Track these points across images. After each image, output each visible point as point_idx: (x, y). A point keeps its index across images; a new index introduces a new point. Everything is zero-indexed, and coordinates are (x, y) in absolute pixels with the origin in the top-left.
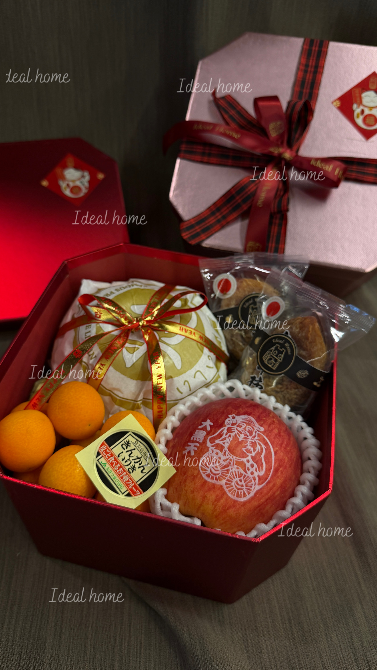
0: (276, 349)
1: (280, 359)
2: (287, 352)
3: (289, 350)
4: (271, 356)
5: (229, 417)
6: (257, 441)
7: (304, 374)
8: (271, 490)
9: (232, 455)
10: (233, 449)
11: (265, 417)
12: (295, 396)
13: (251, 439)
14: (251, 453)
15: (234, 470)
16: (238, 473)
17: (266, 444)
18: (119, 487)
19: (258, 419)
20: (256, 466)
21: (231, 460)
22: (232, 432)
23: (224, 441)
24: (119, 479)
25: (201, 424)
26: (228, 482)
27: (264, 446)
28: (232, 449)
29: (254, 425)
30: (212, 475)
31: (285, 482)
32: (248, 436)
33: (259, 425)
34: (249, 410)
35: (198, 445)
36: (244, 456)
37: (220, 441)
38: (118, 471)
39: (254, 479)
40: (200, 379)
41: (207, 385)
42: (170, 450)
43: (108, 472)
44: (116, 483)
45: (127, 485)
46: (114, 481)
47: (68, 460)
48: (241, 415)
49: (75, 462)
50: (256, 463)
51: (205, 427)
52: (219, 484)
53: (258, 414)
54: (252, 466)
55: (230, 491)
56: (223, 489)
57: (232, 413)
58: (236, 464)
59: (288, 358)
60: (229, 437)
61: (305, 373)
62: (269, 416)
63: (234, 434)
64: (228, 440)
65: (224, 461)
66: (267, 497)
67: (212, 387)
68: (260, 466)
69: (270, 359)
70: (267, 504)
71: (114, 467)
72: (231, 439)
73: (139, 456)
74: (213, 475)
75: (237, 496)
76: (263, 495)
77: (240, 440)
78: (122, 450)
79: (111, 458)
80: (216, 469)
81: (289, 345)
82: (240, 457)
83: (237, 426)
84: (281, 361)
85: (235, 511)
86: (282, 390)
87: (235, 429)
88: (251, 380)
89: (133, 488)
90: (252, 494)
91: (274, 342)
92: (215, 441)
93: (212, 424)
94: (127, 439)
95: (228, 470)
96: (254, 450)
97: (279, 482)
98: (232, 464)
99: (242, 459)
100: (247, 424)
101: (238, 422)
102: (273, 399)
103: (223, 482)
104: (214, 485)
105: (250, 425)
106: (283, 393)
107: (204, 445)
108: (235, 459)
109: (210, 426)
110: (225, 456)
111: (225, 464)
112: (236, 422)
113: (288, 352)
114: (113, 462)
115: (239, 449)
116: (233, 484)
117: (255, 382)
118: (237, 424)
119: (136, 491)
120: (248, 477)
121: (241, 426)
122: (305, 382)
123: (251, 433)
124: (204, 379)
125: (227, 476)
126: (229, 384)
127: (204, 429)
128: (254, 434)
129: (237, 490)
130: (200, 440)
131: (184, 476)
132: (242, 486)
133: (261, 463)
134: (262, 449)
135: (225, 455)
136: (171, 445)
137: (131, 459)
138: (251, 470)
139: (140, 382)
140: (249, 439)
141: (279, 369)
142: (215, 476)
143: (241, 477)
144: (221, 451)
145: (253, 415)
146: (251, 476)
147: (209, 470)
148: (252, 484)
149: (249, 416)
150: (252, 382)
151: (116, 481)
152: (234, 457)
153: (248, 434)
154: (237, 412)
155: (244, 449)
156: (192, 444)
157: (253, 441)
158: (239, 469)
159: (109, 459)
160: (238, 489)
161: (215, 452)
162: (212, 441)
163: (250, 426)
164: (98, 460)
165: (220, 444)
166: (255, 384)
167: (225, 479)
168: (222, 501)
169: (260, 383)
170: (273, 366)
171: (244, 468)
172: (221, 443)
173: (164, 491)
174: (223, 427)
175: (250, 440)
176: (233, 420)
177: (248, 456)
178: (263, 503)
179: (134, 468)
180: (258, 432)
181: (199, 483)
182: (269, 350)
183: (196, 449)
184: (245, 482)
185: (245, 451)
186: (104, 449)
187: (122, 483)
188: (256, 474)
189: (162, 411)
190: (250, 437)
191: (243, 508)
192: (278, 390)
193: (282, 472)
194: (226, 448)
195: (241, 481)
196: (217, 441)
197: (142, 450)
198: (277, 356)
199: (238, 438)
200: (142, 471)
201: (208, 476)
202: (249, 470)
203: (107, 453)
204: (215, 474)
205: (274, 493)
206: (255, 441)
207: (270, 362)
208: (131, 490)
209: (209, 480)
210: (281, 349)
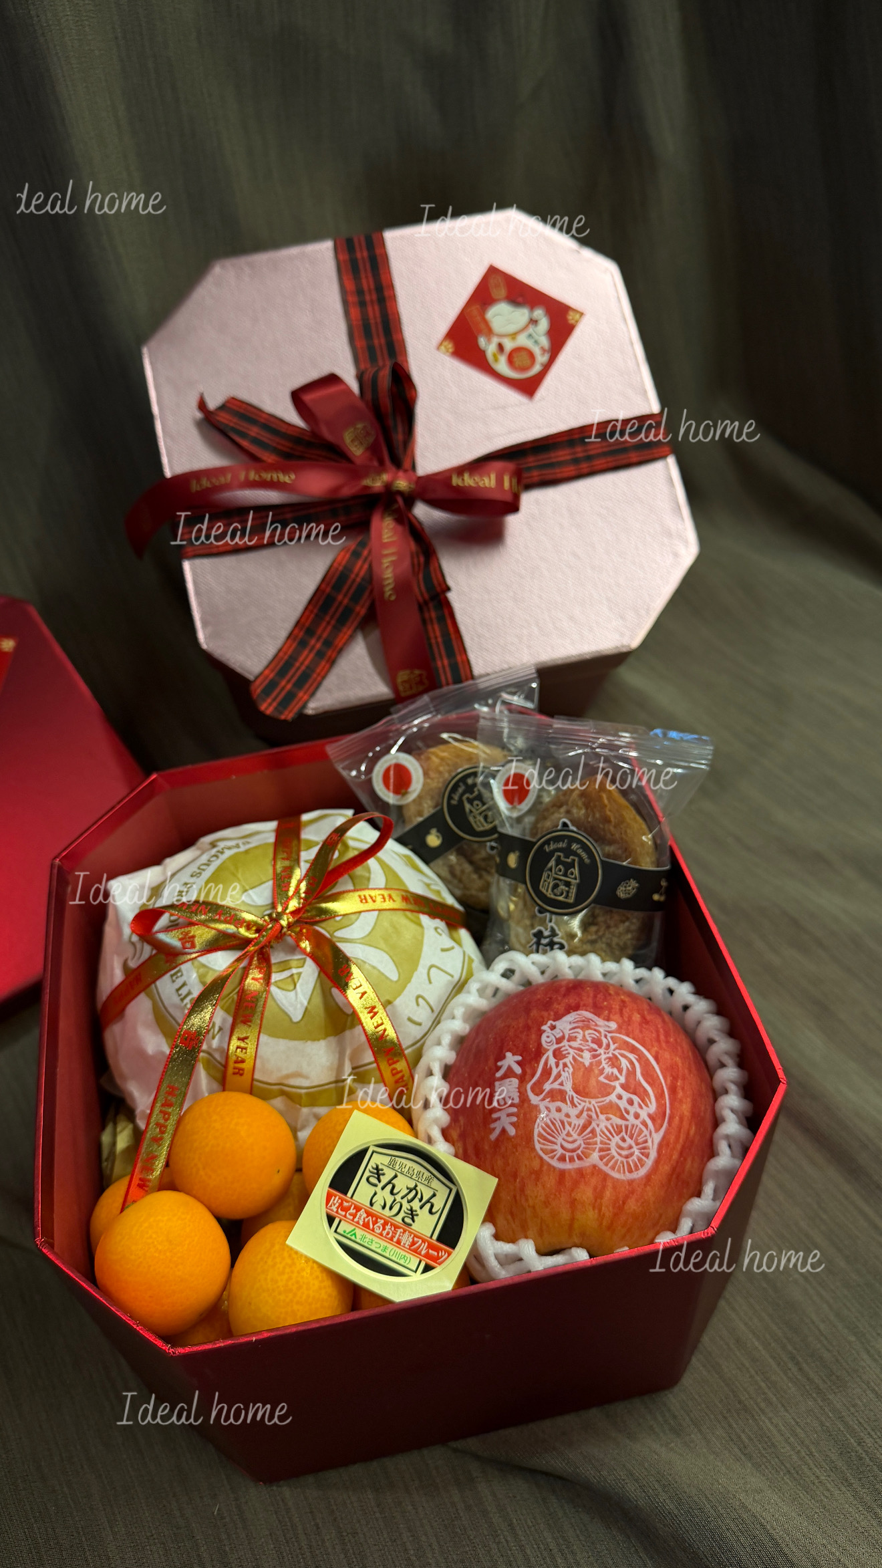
0: (558, 862)
1: (575, 879)
2: (581, 859)
3: (584, 855)
4: (555, 879)
5: (544, 1031)
6: (616, 1053)
7: (630, 888)
8: (679, 1132)
9: (587, 1100)
10: (584, 1088)
11: (605, 999)
12: (629, 936)
13: (605, 1053)
14: (617, 1079)
15: (602, 1126)
16: (613, 1127)
17: (633, 1050)
18: (402, 1262)
19: (597, 1010)
20: (636, 1099)
21: (589, 1109)
22: (564, 1057)
23: (560, 1081)
24: (392, 1247)
25: (498, 1068)
26: (602, 1153)
27: (632, 1057)
28: (581, 1088)
29: (596, 1025)
30: (568, 1154)
31: (694, 1102)
32: (596, 1051)
33: (604, 1019)
34: (572, 1000)
35: (514, 1110)
36: (606, 1090)
37: (552, 1083)
38: (385, 1233)
39: (644, 1124)
40: (441, 983)
41: (459, 987)
42: (460, 1145)
43: (366, 1244)
44: (393, 1258)
45: (415, 1251)
46: (387, 1255)
47: (278, 1260)
48: (563, 1015)
49: (294, 1256)
50: (635, 1093)
51: (510, 1068)
52: (587, 1164)
53: (590, 1000)
54: (631, 1102)
55: (613, 1168)
56: (600, 1171)
57: (546, 1019)
58: (602, 1113)
59: (588, 873)
60: (564, 1067)
61: (632, 885)
62: (610, 994)
63: (570, 1058)
64: (567, 1074)
65: (578, 1116)
66: (679, 1147)
67: (474, 986)
68: (643, 1095)
69: (556, 886)
70: (685, 1159)
71: (373, 1230)
72: (571, 1070)
73: (412, 1185)
74: (571, 1154)
75: (630, 1171)
76: (671, 1146)
77: (587, 1064)
78: (373, 1189)
79: (359, 1214)
80: (570, 1139)
81: (579, 846)
82: (602, 1097)
83: (569, 1041)
84: (578, 881)
85: (637, 1201)
86: (600, 933)
87: (568, 1048)
88: (535, 940)
89: (430, 1251)
90: (653, 1154)
91: (547, 850)
92: (544, 1088)
93: (519, 1058)
94: (372, 1164)
95: (593, 1132)
96: (620, 1071)
97: (686, 1108)
98: (594, 1116)
99: (608, 1099)
100: (582, 1028)
101: (567, 1033)
102: (594, 959)
103: (595, 1157)
104: (580, 1172)
105: (588, 1028)
106: (604, 940)
107: (526, 1105)
108: (596, 1105)
109: (518, 1063)
110: (576, 1106)
111: (581, 1122)
112: (561, 1034)
113: (584, 860)
114: (366, 1220)
115: (593, 1082)
116: (613, 1152)
117: (544, 941)
118: (567, 1037)
119: (438, 1254)
120: (633, 1126)
121: (576, 1037)
122: (638, 903)
123: (598, 1042)
124: (449, 978)
125: (596, 1143)
126: (501, 965)
127: (509, 1073)
128: (605, 1041)
129: (625, 1160)
130: (513, 1099)
131: (515, 1181)
132: (630, 1147)
133: (642, 1090)
134: (632, 1063)
135: (573, 1105)
136: (455, 1134)
137: (398, 1198)
138: (632, 1110)
139: (332, 1040)
140: (600, 1055)
141: (580, 898)
142: (574, 1154)
143: (621, 1131)
144: (564, 1100)
145: (584, 1005)
146: (637, 1122)
147: (558, 1147)
148: (646, 1136)
149: (579, 1012)
150: (538, 943)
151: (391, 1254)
152: (593, 1102)
153: (595, 1046)
154: (552, 1013)
155: (602, 1079)
156: (502, 1115)
157: (610, 1055)
158: (611, 1119)
159: (356, 1220)
160: (627, 1157)
161: (553, 1110)
162: (537, 1089)
163: (591, 1029)
164: (336, 1231)
165: (556, 1089)
166: (546, 945)
167: (594, 1150)
168: (608, 1193)
169: (556, 939)
170: (567, 897)
171: (618, 1114)
172: (556, 1086)
173: (489, 1230)
174: (544, 1054)
175: (603, 1057)
176: (553, 1032)
177: (614, 1088)
178: (677, 1162)
179: (412, 1214)
180: (609, 1035)
181: (550, 1181)
182: (546, 869)
183: (514, 1119)
184: (631, 1138)
185: (606, 1081)
186: (337, 1205)
187: (404, 1253)
188: (644, 1115)
189: (403, 1076)
190: (601, 1051)
191: (648, 1188)
192: (594, 937)
193: (683, 1089)
194: (571, 1093)
195: (623, 1140)
196: (547, 1087)
197: (411, 1169)
198: (565, 875)
199: (581, 1062)
200: (431, 1212)
201: (562, 1159)
202: (628, 1112)
203: (346, 1210)
204: (573, 1151)
205: (688, 1133)
206: (613, 1054)
207: (558, 891)
208: (427, 1256)
209: (567, 1166)
210: (568, 858)
